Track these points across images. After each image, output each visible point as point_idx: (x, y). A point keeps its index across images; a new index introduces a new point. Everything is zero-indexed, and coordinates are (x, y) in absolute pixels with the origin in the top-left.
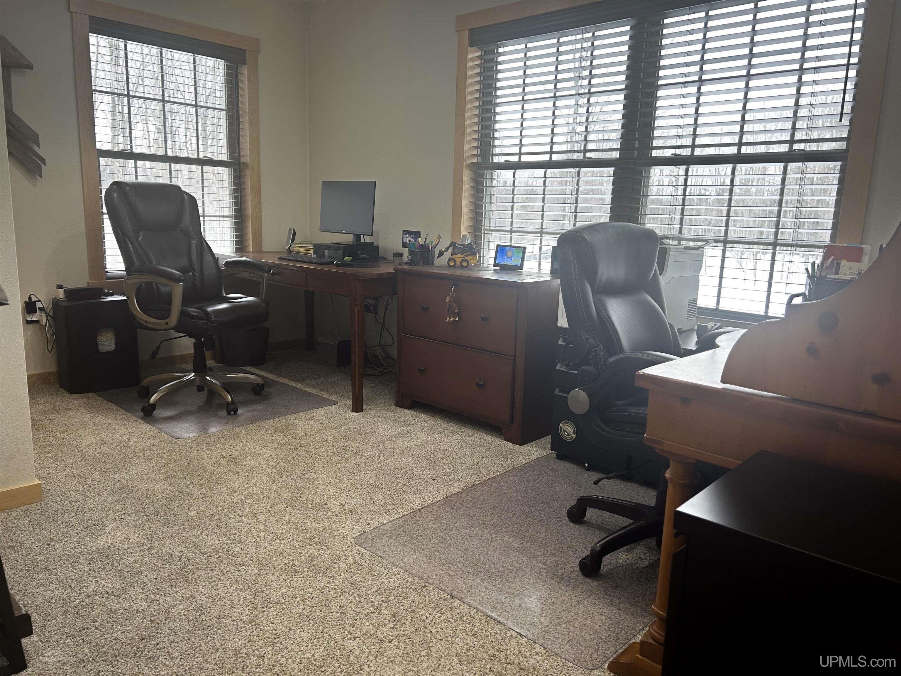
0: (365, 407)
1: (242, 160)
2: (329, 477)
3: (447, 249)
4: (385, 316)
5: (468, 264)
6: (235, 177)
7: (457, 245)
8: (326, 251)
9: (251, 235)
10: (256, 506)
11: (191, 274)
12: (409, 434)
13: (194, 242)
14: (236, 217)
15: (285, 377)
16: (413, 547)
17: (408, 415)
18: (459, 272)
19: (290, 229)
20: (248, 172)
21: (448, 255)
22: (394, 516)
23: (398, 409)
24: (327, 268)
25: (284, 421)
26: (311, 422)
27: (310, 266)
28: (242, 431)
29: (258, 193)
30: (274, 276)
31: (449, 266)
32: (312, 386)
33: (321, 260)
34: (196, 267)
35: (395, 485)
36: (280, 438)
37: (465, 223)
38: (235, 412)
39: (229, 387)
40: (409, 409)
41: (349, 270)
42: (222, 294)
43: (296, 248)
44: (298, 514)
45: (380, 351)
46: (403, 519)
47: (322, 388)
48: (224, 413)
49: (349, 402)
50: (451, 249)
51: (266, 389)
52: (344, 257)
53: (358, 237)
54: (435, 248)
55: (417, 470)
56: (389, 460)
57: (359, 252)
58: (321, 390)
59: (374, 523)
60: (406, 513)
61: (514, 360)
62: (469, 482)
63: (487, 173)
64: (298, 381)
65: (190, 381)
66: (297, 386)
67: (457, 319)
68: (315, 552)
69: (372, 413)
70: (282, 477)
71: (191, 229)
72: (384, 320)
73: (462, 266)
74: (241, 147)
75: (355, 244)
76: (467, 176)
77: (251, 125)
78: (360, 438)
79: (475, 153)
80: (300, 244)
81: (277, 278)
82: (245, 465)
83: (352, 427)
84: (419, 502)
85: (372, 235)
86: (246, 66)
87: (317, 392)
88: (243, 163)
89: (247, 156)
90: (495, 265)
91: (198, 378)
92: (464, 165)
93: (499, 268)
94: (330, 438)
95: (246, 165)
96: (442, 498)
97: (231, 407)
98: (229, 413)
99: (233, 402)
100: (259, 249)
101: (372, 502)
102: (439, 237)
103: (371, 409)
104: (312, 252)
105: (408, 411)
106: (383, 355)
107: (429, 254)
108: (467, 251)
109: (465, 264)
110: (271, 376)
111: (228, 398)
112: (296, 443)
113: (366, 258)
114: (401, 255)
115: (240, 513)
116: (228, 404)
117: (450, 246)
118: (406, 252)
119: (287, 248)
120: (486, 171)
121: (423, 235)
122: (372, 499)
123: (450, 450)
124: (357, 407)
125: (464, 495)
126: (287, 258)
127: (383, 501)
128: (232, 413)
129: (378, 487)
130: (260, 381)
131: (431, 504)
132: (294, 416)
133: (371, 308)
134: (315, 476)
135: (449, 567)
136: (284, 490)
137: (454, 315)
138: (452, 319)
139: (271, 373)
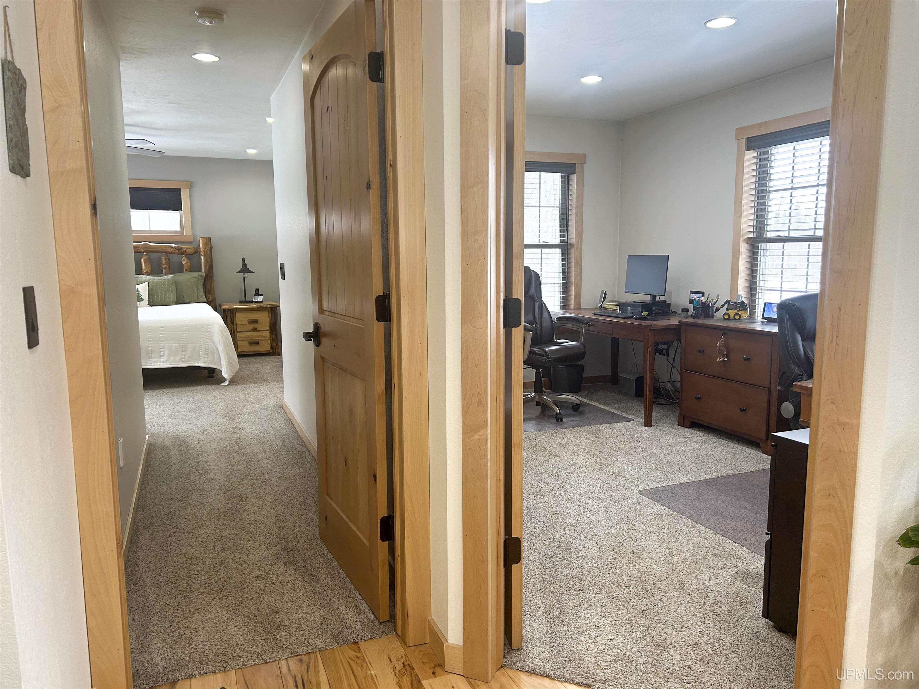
0: (653, 424)
1: (569, 242)
2: (624, 461)
3: (723, 306)
4: (674, 357)
5: (740, 317)
6: (564, 255)
7: (731, 303)
8: (629, 308)
9: (573, 297)
10: (578, 470)
11: (534, 325)
12: (685, 443)
13: (537, 304)
14: (563, 284)
15: (595, 401)
16: (676, 499)
17: (687, 432)
18: (731, 324)
19: (602, 291)
20: (573, 250)
21: (724, 310)
22: (665, 484)
23: (680, 427)
24: (629, 321)
25: (595, 428)
26: (614, 430)
27: (616, 319)
28: (566, 431)
29: (579, 265)
30: (591, 327)
31: (724, 319)
32: (615, 409)
33: (624, 315)
34: (537, 321)
35: (669, 469)
36: (591, 437)
37: (741, 284)
38: (562, 420)
39: (558, 403)
40: (688, 428)
41: (644, 322)
42: (554, 339)
43: (606, 305)
44: (603, 476)
45: (670, 386)
46: (672, 486)
47: (622, 410)
48: (554, 421)
49: (642, 420)
50: (726, 305)
51: (581, 408)
52: (642, 312)
53: (654, 297)
54: (714, 305)
55: (687, 463)
56: (667, 456)
57: (654, 308)
58: (621, 411)
59: (652, 486)
60: (674, 484)
61: (770, 391)
62: (725, 473)
63: (761, 245)
64: (604, 404)
65: (533, 398)
66: (604, 408)
67: (726, 359)
68: (614, 494)
69: (659, 428)
70: (593, 457)
71: (535, 296)
72: (674, 361)
73: (735, 319)
74: (569, 233)
75: (651, 302)
76: (744, 248)
77: (577, 216)
78: (648, 442)
79: (751, 230)
80: (610, 302)
81: (592, 328)
82: (570, 449)
83: (643, 435)
84: (684, 480)
85: (665, 295)
86: (575, 175)
87: (619, 413)
88: (570, 244)
89: (573, 238)
90: (763, 318)
91: (537, 397)
92: (741, 240)
93: (766, 321)
94: (626, 440)
95: (572, 245)
96: (702, 479)
97: (559, 416)
98: (557, 421)
99: (560, 414)
100: (578, 307)
101: (652, 476)
102: (718, 296)
103: (658, 426)
104: (618, 309)
105: (687, 429)
106: (673, 389)
107: (709, 310)
108: (739, 307)
109: (737, 317)
110: (585, 400)
111: (557, 410)
112: (602, 441)
113: (658, 313)
114: (687, 310)
115: (569, 472)
116: (557, 414)
117: (725, 303)
118: (691, 307)
119: (600, 305)
120: (760, 244)
121: (706, 295)
122: (652, 474)
123: (715, 455)
124: (648, 423)
125: (718, 480)
126: (600, 314)
127: (660, 476)
128: (560, 420)
129: (657, 469)
130: (578, 403)
131: (692, 482)
132: (602, 425)
133: (664, 351)
134: (615, 459)
135: (698, 511)
136: (595, 464)
137: (723, 356)
138: (721, 359)
139: (585, 398)
